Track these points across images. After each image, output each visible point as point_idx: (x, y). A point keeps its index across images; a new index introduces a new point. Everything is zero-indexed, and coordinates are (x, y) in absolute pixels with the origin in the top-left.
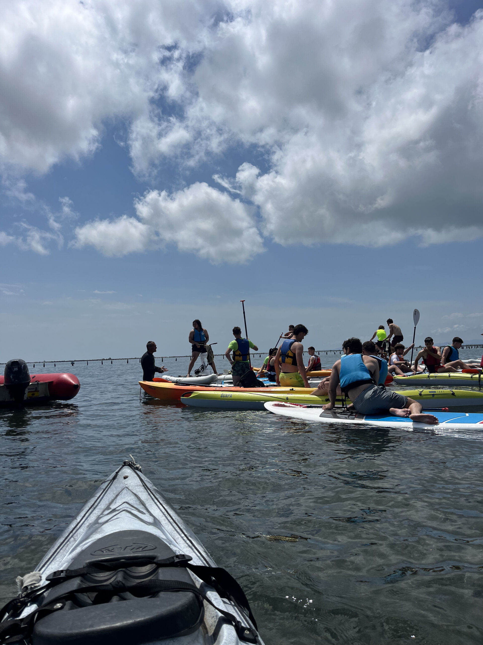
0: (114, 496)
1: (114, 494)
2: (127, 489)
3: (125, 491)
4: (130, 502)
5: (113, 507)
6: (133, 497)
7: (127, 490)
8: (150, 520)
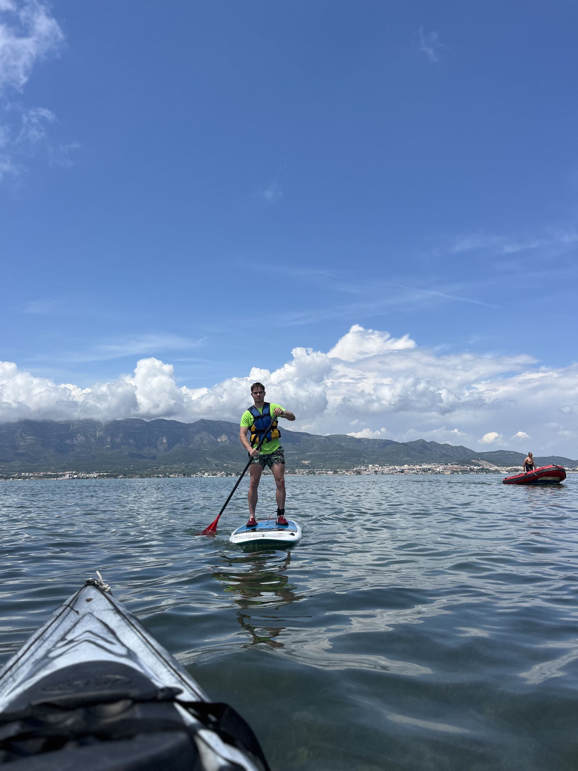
0: (72, 624)
1: (71, 622)
2: (91, 615)
3: (87, 618)
4: (95, 631)
5: (69, 637)
6: (99, 624)
7: (90, 617)
8: (123, 651)
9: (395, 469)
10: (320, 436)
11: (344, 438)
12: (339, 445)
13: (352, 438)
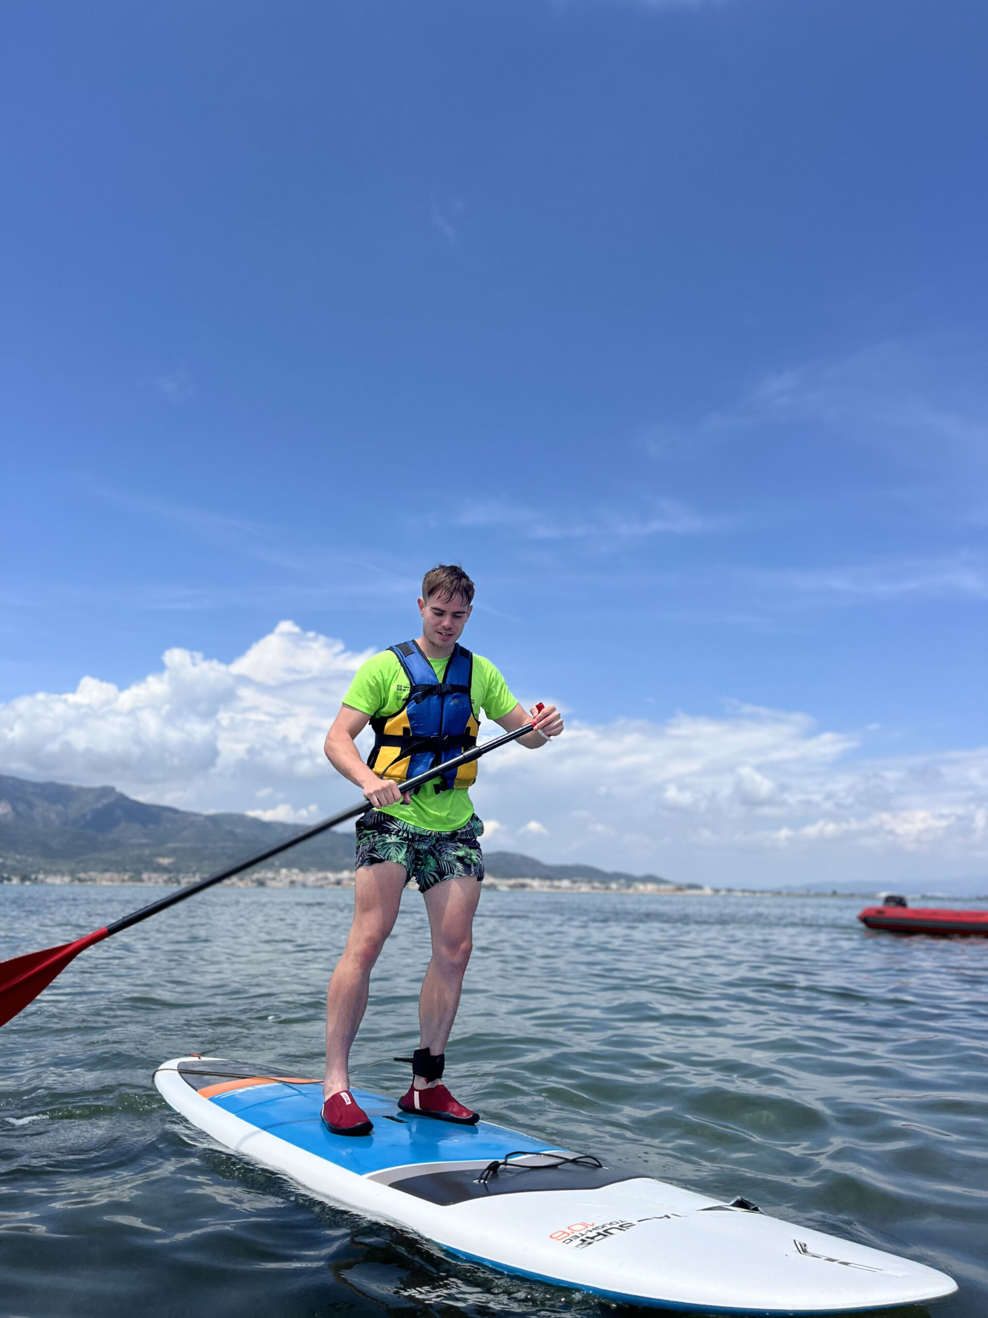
9: (326, 878)
10: (197, 815)
11: (241, 820)
12: (231, 833)
13: (256, 822)
